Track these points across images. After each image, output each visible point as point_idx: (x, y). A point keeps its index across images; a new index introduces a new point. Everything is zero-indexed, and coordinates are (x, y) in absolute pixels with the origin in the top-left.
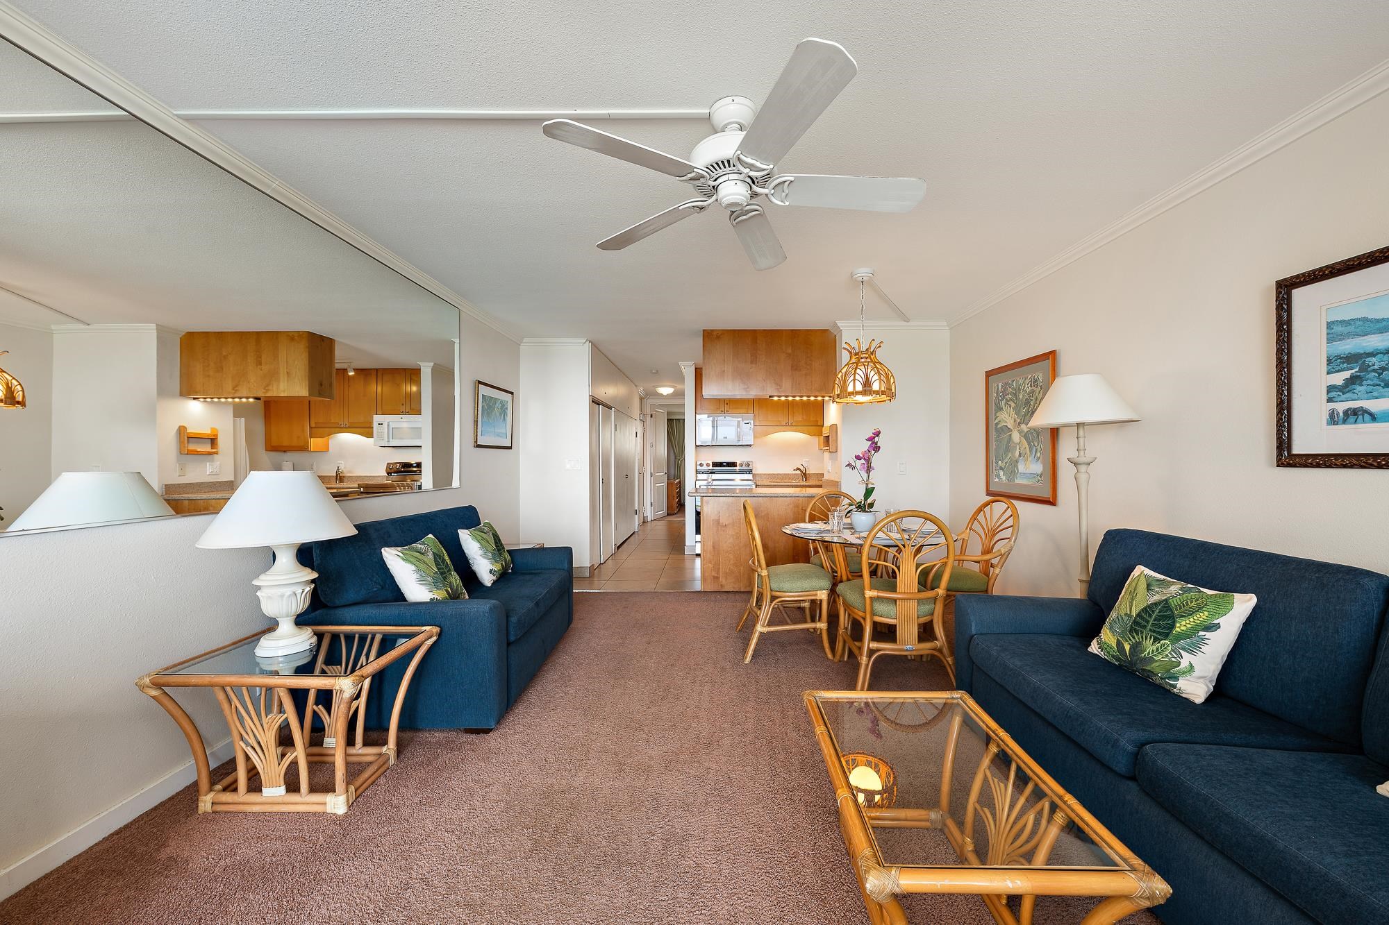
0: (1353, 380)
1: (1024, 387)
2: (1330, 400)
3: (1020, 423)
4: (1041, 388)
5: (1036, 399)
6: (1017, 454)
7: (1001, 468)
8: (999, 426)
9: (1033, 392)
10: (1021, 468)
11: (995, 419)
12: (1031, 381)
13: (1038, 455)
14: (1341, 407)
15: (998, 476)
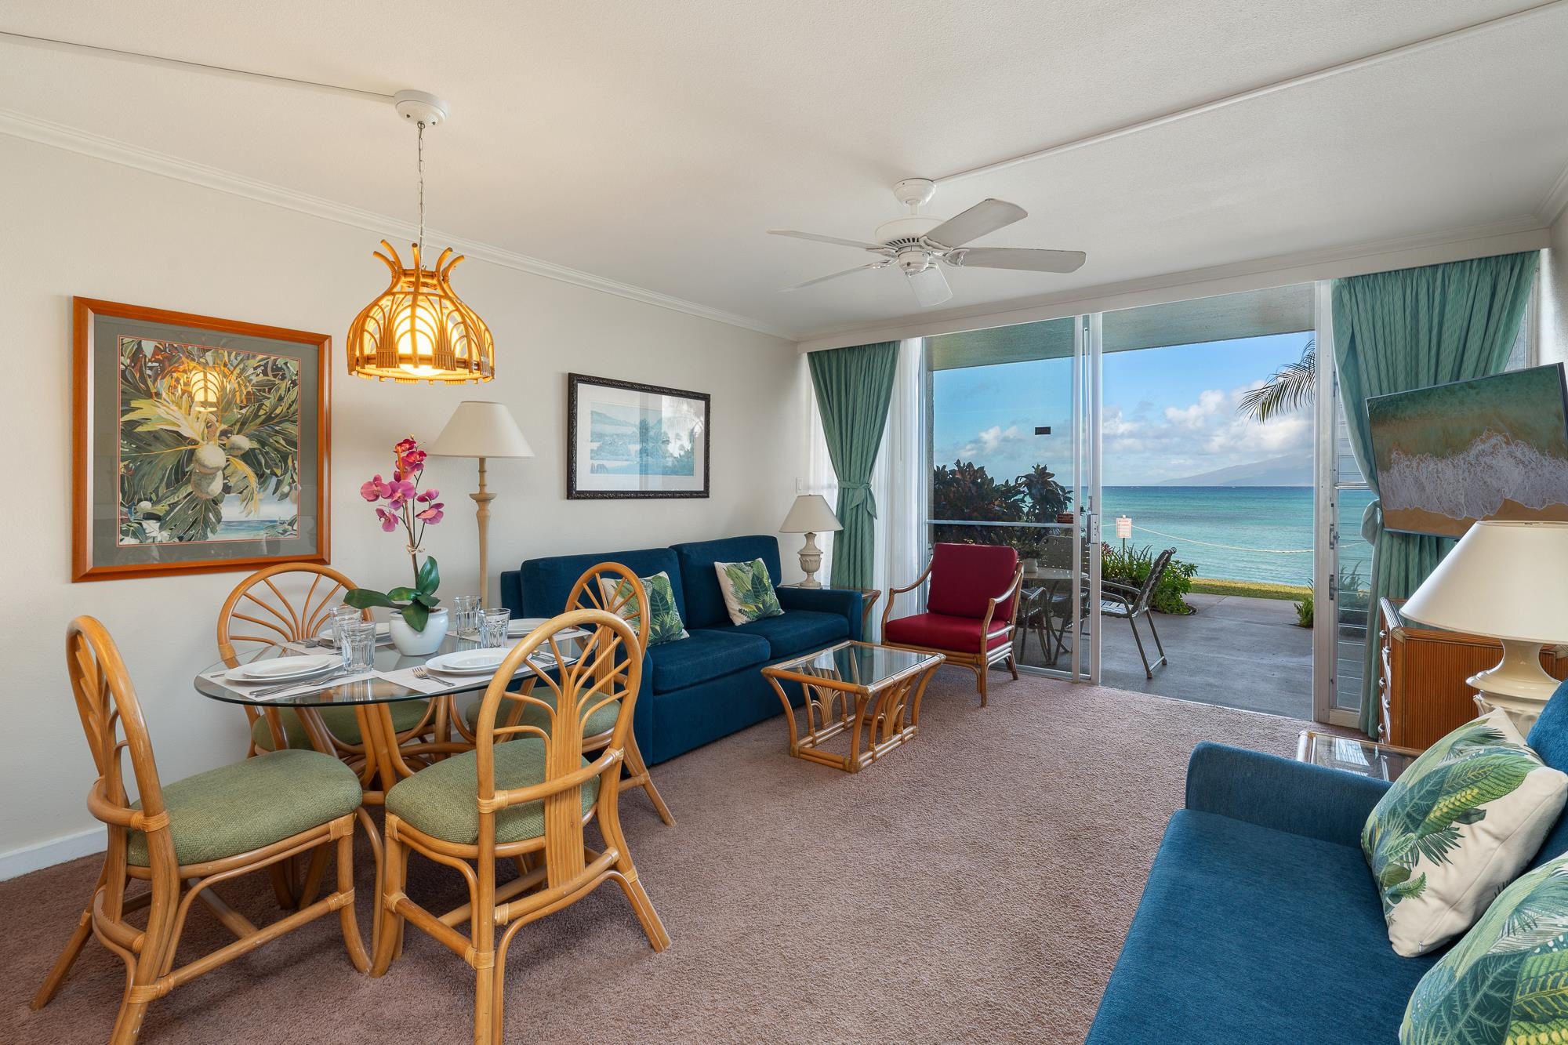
0: (600, 448)
1: (243, 370)
2: (592, 458)
3: (224, 433)
4: (294, 383)
5: (281, 399)
6: (216, 487)
7: (150, 516)
8: (140, 429)
9: (271, 386)
10: (231, 510)
11: (124, 413)
12: (266, 366)
13: (286, 489)
14: (596, 463)
15: (140, 533)
